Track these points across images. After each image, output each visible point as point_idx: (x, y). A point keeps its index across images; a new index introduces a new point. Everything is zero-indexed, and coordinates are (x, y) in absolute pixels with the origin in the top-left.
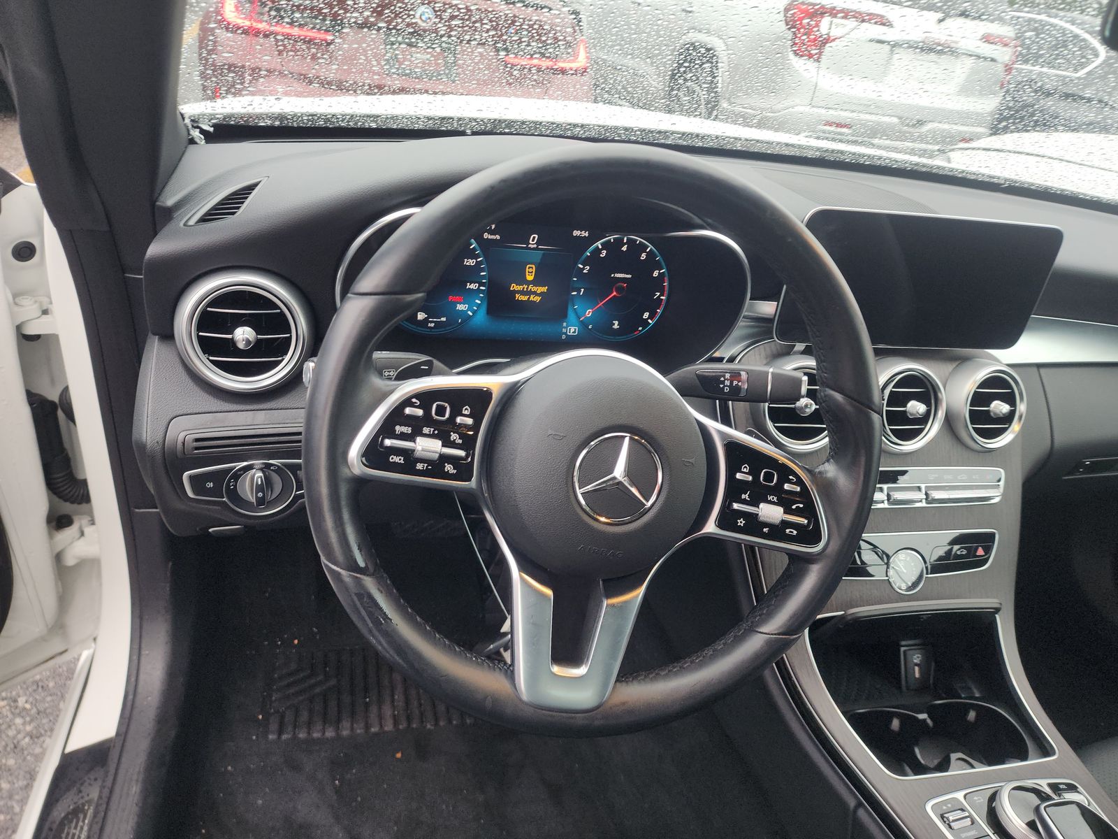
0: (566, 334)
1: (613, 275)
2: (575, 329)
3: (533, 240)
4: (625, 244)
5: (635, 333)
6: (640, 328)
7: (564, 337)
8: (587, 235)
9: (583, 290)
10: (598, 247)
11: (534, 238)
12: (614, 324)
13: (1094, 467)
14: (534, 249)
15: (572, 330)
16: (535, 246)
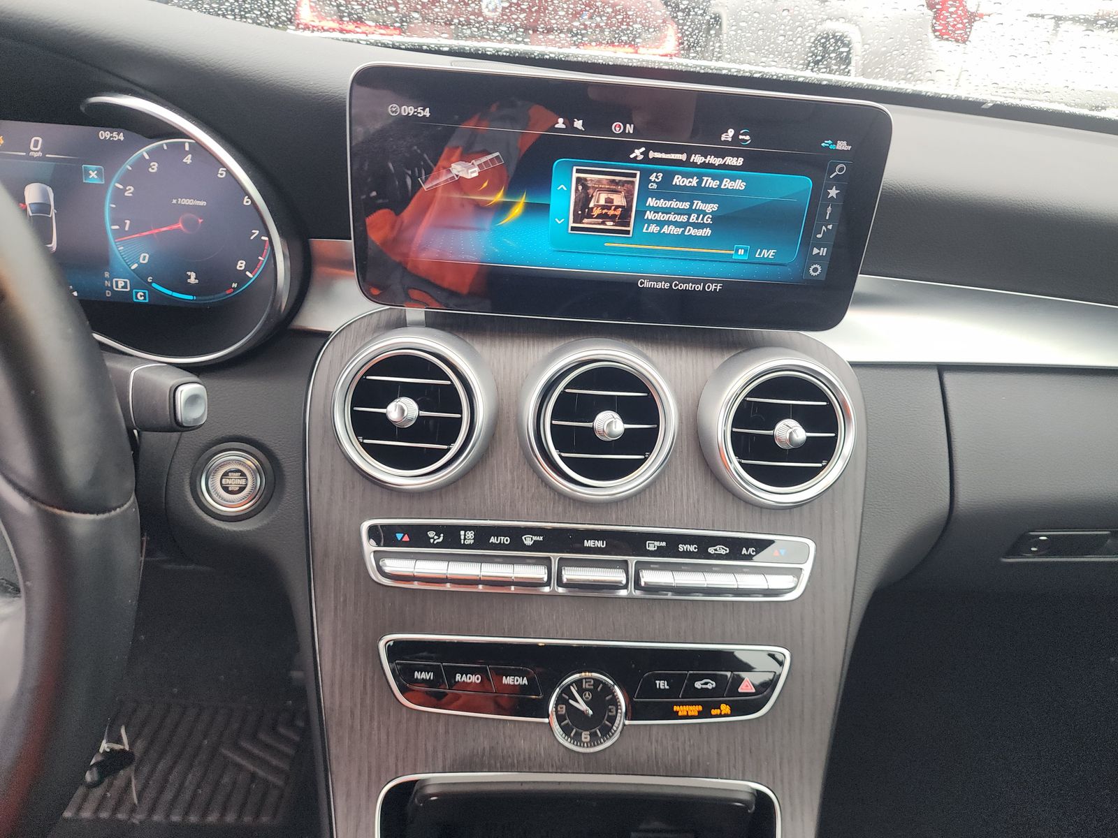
0: (111, 289)
1: (174, 201)
2: (125, 282)
3: (36, 146)
4: (188, 153)
5: (228, 292)
6: (235, 285)
7: (108, 294)
8: (122, 138)
9: (128, 222)
10: (143, 156)
11: (37, 142)
12: (189, 277)
13: (1053, 546)
14: (38, 159)
15: (121, 284)
16: (40, 154)
